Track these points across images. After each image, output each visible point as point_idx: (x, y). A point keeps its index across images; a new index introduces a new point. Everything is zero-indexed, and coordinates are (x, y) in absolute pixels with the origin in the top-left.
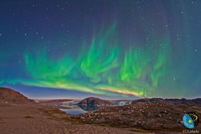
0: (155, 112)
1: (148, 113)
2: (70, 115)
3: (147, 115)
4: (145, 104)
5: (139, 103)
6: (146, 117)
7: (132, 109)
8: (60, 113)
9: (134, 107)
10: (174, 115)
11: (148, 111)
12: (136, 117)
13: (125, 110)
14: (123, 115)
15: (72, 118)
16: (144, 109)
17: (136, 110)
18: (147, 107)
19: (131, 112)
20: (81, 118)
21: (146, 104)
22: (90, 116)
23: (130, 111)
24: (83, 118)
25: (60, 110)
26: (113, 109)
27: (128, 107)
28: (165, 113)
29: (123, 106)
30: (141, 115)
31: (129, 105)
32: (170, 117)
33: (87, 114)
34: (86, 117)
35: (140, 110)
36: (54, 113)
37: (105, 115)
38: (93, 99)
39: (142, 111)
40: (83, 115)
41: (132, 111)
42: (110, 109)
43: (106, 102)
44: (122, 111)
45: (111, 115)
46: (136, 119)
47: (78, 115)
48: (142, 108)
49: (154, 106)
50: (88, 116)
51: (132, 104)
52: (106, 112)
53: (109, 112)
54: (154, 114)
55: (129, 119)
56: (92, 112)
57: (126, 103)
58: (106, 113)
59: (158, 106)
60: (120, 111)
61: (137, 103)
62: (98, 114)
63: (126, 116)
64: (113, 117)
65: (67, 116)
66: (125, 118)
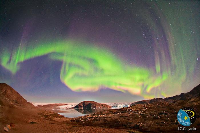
0: (154, 114)
1: (146, 115)
2: (69, 118)
3: (146, 117)
4: (144, 106)
5: (138, 105)
6: (145, 119)
7: (131, 111)
8: (59, 117)
9: (133, 109)
10: (172, 115)
11: (147, 113)
12: (134, 119)
13: (123, 113)
14: (121, 117)
15: (72, 121)
16: (143, 111)
17: (135, 112)
18: (147, 109)
19: (129, 115)
20: (80, 121)
21: (146, 106)
22: (88, 118)
23: (129, 113)
24: (82, 120)
25: (59, 114)
26: (111, 112)
27: (126, 110)
28: (164, 113)
29: (121, 108)
30: (139, 117)
31: (128, 107)
32: (168, 118)
33: (85, 116)
34: (84, 120)
35: (139, 113)
36: (54, 117)
37: (103, 118)
38: (89, 102)
39: (141, 113)
40: (81, 118)
41: (131, 113)
42: (108, 111)
43: (104, 105)
44: (120, 113)
45: (109, 117)
46: (134, 120)
47: (76, 118)
48: (141, 110)
49: (154, 108)
50: (87, 119)
51: (131, 106)
52: (104, 114)
53: (107, 114)
54: (153, 116)
55: (127, 121)
56: (90, 115)
57: (124, 105)
58: (104, 116)
59: (158, 107)
60: (118, 113)
61: (136, 105)
62: (97, 116)
63: (124, 118)
64: (112, 119)
65: (66, 120)
66: (124, 120)
